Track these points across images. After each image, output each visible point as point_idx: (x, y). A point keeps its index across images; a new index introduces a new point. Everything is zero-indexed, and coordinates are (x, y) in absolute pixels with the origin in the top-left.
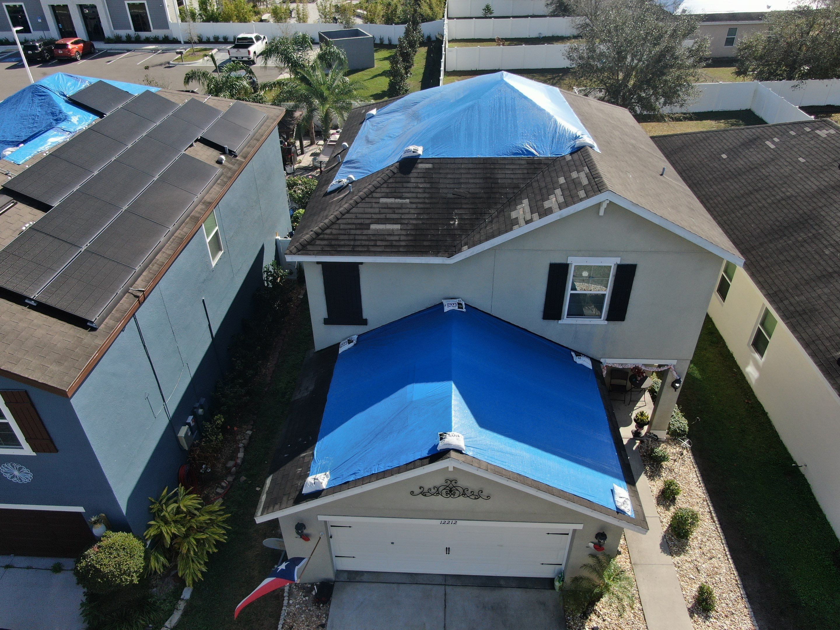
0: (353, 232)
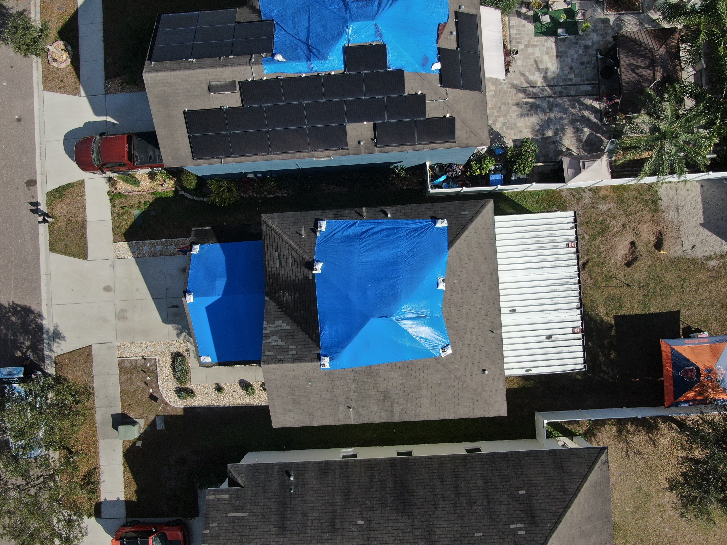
0: (274, 244)
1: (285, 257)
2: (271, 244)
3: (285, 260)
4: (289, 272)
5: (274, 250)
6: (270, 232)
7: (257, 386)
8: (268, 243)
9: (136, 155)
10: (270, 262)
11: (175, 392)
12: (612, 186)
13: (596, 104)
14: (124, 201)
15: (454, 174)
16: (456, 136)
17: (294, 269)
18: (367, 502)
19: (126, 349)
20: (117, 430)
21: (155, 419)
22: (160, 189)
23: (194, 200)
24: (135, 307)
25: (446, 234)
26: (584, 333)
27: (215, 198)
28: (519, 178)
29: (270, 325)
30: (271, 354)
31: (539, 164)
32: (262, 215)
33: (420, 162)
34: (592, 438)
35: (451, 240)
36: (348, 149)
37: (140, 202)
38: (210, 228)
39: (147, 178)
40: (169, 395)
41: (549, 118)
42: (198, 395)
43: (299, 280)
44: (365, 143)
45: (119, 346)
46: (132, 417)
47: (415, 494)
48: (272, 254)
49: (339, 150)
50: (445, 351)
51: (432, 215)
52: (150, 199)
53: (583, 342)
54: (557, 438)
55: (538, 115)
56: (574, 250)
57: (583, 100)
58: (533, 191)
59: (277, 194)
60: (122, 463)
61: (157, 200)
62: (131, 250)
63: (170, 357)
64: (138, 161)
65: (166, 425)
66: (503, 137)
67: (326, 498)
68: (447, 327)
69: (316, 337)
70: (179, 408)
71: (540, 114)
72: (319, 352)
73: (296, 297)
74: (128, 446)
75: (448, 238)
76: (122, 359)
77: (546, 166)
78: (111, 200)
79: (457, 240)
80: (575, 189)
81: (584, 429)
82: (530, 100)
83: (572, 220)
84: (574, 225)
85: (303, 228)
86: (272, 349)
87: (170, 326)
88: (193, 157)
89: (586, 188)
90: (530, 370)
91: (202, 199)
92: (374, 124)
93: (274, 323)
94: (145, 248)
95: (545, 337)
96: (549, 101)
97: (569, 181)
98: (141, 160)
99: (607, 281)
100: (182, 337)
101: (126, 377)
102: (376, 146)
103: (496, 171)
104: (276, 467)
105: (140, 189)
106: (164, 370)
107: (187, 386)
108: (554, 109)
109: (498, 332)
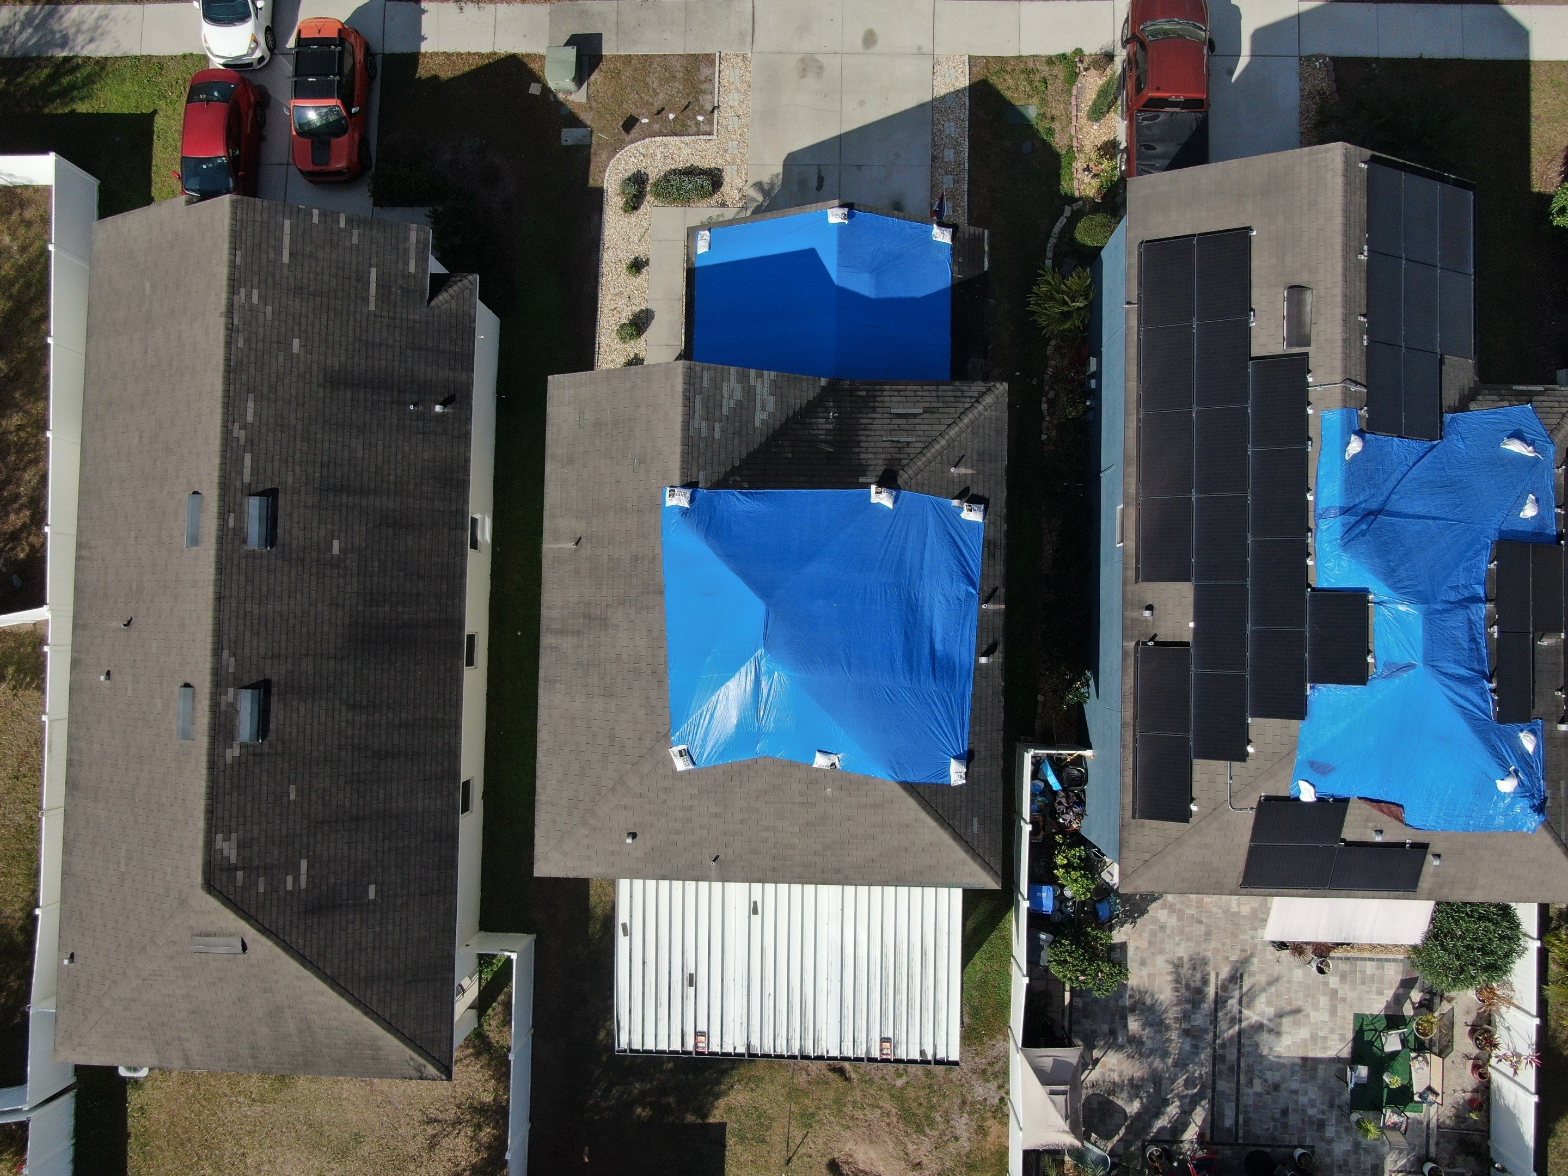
0: (940, 405)
1: (912, 427)
2: (941, 399)
3: (903, 427)
4: (877, 433)
5: (927, 405)
6: (968, 399)
7: (637, 347)
8: (944, 394)
9: (1158, 116)
10: (902, 393)
11: (639, 171)
12: (1007, 1148)
13: (1191, 1133)
14: (1059, 84)
15: (1062, 807)
16: (1147, 822)
17: (884, 444)
18: (376, 563)
19: (737, 71)
20: (567, 44)
21: (585, 126)
22: (1079, 164)
23: (1049, 236)
24: (826, 96)
25: (933, 781)
26: (694, 1055)
27: (1049, 283)
28: (1042, 948)
29: (766, 385)
30: (706, 382)
31: (1067, 995)
32: (1006, 385)
33: (1093, 737)
34: (471, 1050)
35: (920, 790)
36: (1136, 582)
37: (1053, 119)
38: (986, 269)
39: (1105, 139)
40: (632, 159)
41: (1168, 1028)
42: (627, 220)
43: (858, 454)
44: (1146, 620)
45: (744, 57)
46: (593, 78)
47: (386, 666)
48: (919, 398)
49: (1137, 562)
50: (681, 756)
51: (976, 754)
52: (1059, 142)
53: (676, 1052)
54: (477, 976)
55: (1177, 1005)
56: (876, 1054)
57: (1203, 1107)
58: (1010, 975)
59: (1047, 419)
60: (498, 51)
61: (1057, 156)
62: (949, 94)
63: (713, 166)
64: (1144, 120)
65: (569, 147)
66: (1134, 922)
67: (392, 478)
68: (732, 764)
69: (735, 481)
70: (603, 179)
71: (1179, 1008)
72: (700, 485)
73: (824, 446)
74: (532, 66)
75: (925, 784)
76: (717, 62)
77: (1063, 1011)
78: (1064, 57)
79: (920, 803)
80: (1008, 1068)
81: (492, 1035)
82: (1211, 991)
83: (941, 1055)
84: (930, 1057)
85: (970, 471)
86: (716, 385)
87: (780, 169)
88: (1147, 242)
89: (1007, 1093)
90: (625, 934)
91: (1050, 254)
92: (1187, 644)
93: (770, 395)
94: (952, 124)
95: (693, 971)
96: (1206, 1031)
97: (1027, 1057)
98: (1148, 127)
99: (802, 1115)
100: (753, 193)
101: (679, 68)
102: (1137, 644)
103: (1060, 899)
104: (464, 376)
105: (1083, 121)
106: (686, 151)
107: (648, 197)
108: (1189, 1039)
109: (713, 873)
